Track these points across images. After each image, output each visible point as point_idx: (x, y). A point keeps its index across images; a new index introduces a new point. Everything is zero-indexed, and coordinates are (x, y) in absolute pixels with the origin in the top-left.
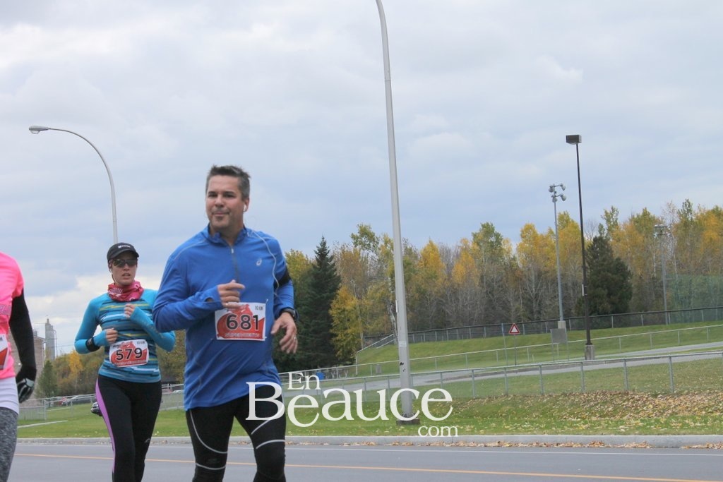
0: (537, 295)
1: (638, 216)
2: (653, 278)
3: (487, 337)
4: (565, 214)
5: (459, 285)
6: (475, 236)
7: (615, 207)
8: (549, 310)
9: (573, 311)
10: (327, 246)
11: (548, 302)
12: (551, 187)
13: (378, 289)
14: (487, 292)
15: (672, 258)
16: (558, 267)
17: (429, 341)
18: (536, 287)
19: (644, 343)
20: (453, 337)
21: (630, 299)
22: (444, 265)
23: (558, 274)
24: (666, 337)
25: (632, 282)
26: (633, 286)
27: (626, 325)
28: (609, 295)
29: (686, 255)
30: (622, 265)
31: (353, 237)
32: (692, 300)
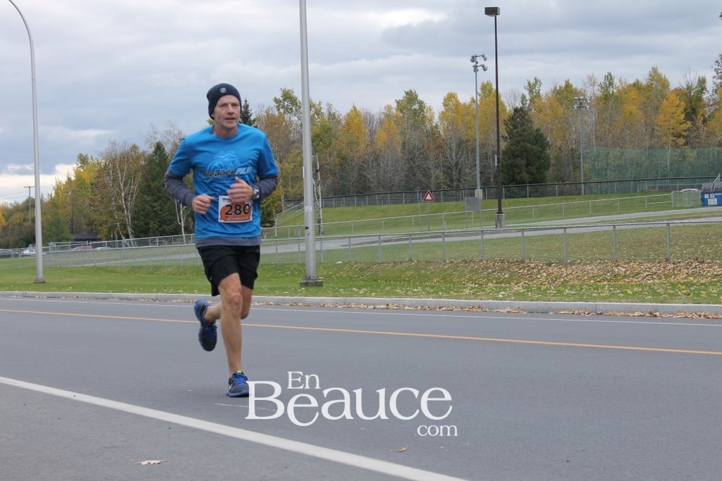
0: (457, 162)
1: (560, 88)
2: (572, 149)
3: (406, 203)
4: (488, 84)
5: (381, 151)
6: (398, 102)
7: (538, 78)
8: (469, 178)
9: (492, 180)
10: (249, 109)
11: (467, 171)
12: (473, 57)
13: (300, 153)
14: (408, 159)
15: (592, 130)
16: (477, 136)
17: (349, 206)
18: (456, 155)
19: (558, 213)
20: (372, 203)
21: (548, 169)
22: (367, 131)
23: (478, 143)
24: (579, 207)
25: (552, 153)
26: (551, 157)
27: (542, 195)
28: (528, 164)
29: (605, 128)
30: (541, 136)
31: (276, 100)
32: (609, 172)
